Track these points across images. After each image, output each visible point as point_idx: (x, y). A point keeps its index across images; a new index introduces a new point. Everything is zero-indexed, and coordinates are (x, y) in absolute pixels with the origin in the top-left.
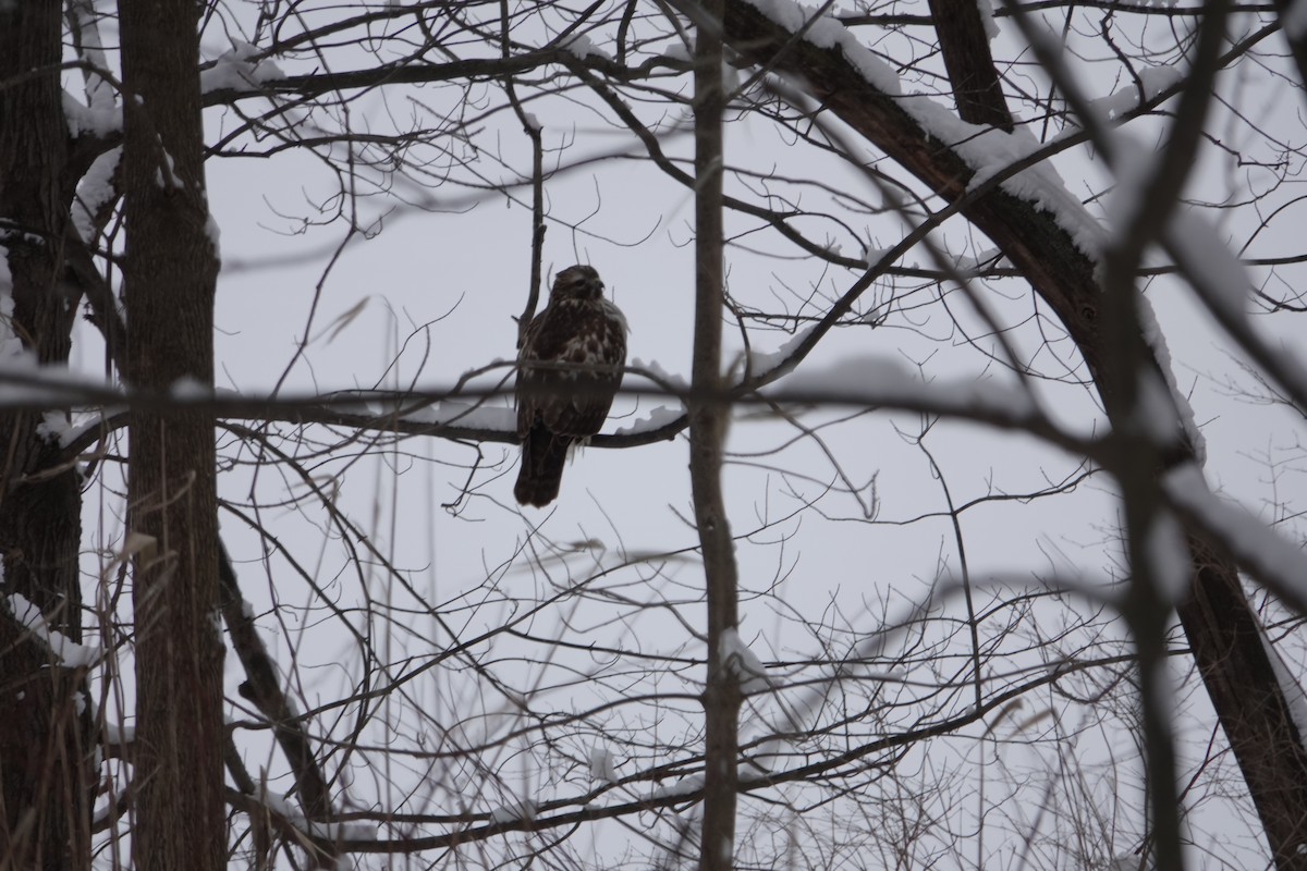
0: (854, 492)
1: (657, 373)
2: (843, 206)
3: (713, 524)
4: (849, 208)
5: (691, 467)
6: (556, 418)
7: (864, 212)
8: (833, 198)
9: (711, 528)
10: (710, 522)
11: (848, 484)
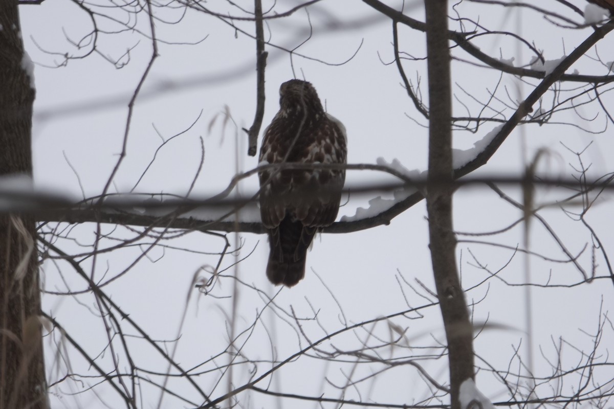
0: (573, 260)
1: (398, 169)
2: (553, 23)
3: (451, 294)
4: (558, 25)
5: (430, 246)
6: (306, 213)
7: (571, 28)
8: (545, 17)
9: (451, 297)
10: (448, 292)
11: (569, 255)
